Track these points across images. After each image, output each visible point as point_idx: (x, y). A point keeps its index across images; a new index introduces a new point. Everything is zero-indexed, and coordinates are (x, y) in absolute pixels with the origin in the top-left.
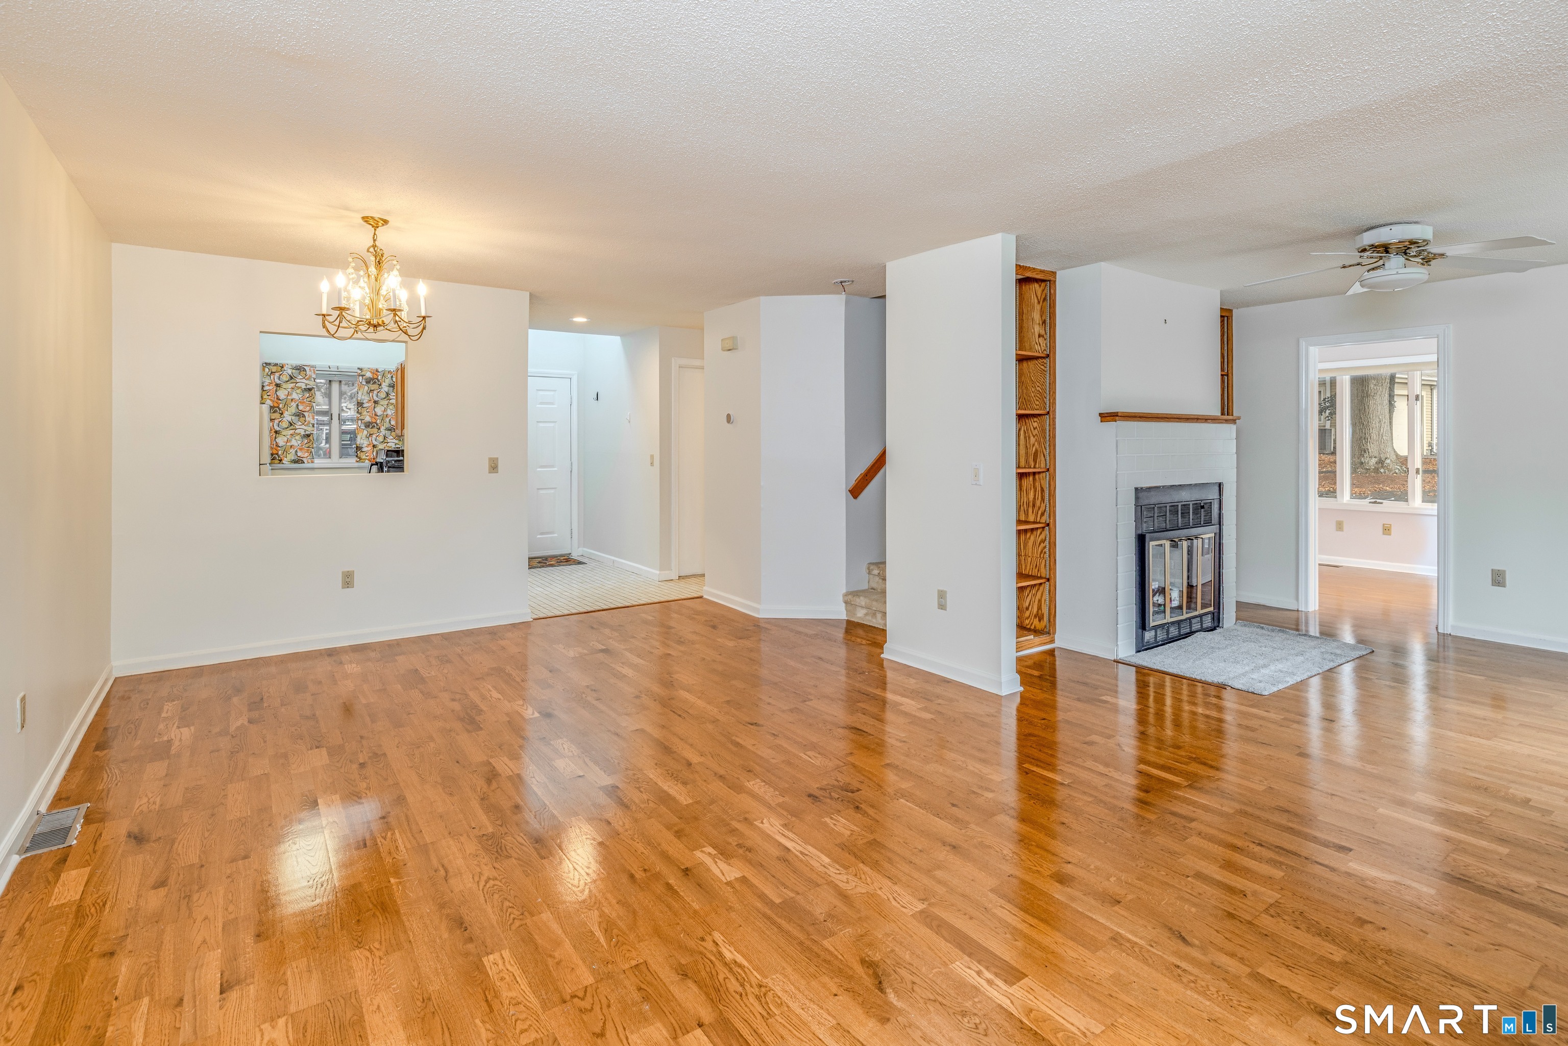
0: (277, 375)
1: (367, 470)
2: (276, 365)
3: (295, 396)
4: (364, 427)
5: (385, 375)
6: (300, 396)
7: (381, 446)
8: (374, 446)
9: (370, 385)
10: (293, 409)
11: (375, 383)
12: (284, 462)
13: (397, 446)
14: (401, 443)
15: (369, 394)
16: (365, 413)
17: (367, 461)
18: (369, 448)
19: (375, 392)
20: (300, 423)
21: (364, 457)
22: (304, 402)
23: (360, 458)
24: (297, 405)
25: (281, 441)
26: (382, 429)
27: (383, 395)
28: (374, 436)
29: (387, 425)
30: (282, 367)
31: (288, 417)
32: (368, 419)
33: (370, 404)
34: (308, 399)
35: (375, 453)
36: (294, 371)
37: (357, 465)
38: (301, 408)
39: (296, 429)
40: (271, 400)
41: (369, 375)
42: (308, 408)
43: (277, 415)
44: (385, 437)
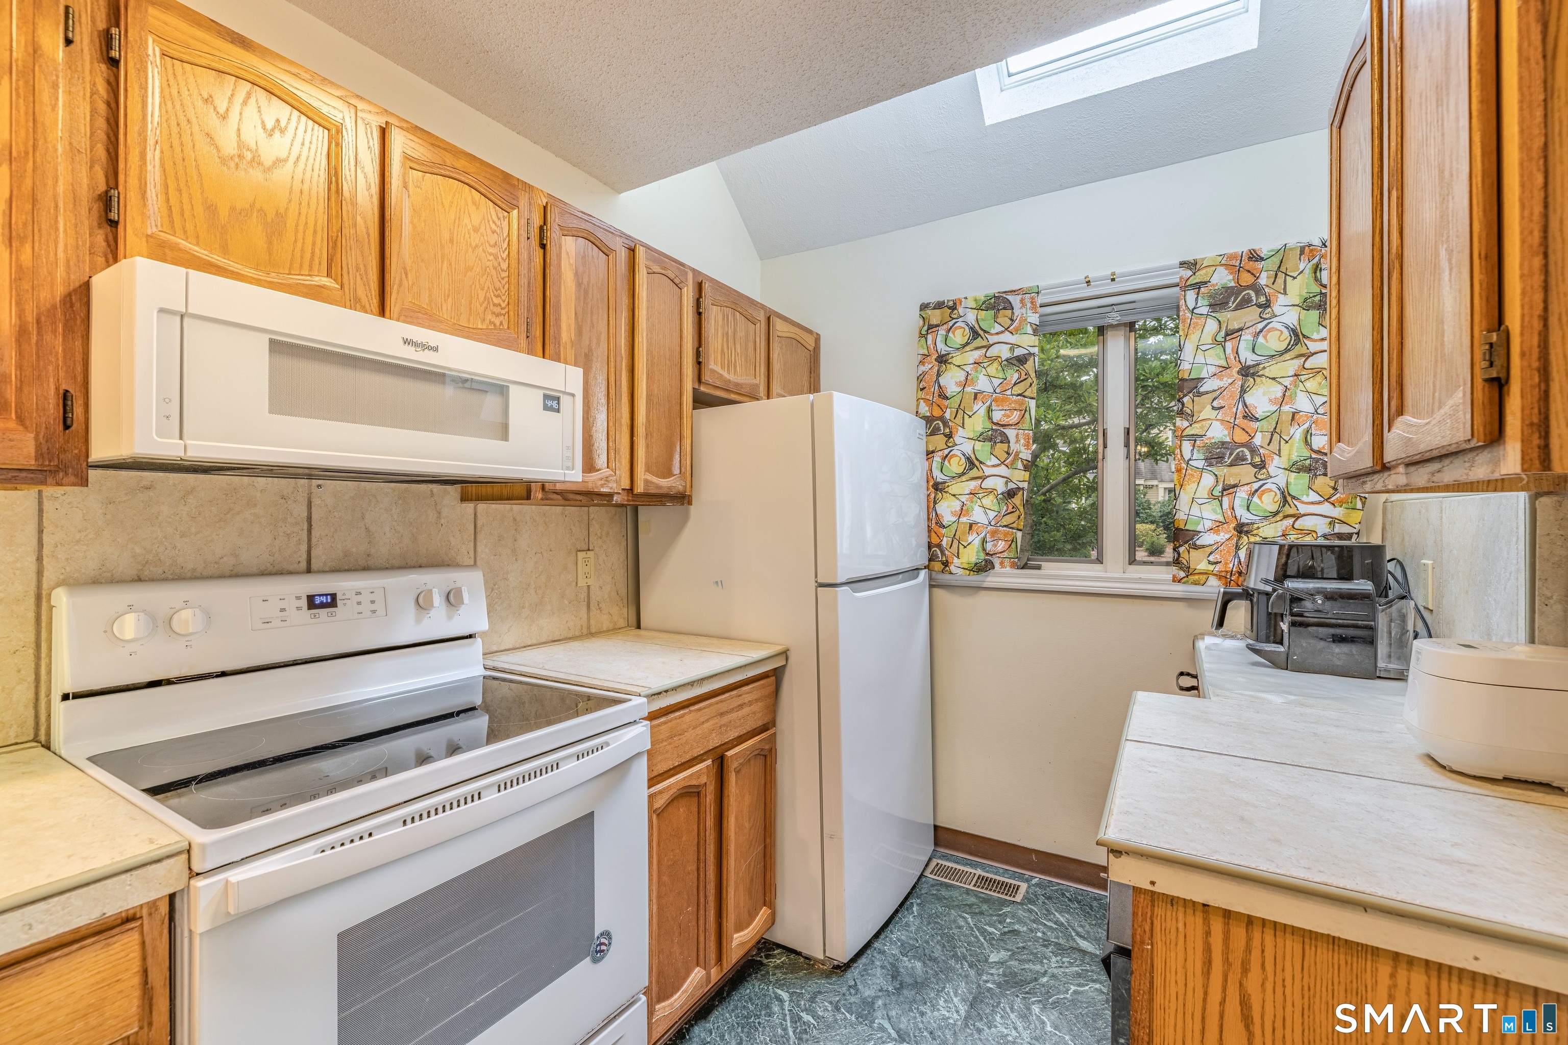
0: (942, 331)
1: (1209, 615)
2: (940, 305)
3: (983, 384)
4: (1200, 464)
5: (1289, 264)
6: (996, 382)
7: (1271, 530)
8: (1242, 529)
9: (1225, 316)
10: (977, 423)
11: (1245, 303)
12: (953, 568)
13: (1339, 528)
14: (1356, 517)
15: (1222, 344)
16: (1207, 412)
17: (1213, 581)
18: (1222, 537)
19: (1247, 337)
20: (995, 461)
21: (1203, 566)
22: (1004, 400)
23: (1188, 570)
24: (989, 410)
25: (947, 509)
26: (1275, 466)
27: (1275, 341)
28: (1242, 494)
29: (1295, 451)
30: (953, 308)
31: (964, 443)
32: (1217, 432)
33: (1226, 381)
34: (1017, 390)
35: (1242, 554)
36: (983, 314)
37: (1179, 590)
38: (997, 416)
39: (984, 478)
40: (925, 400)
41: (1222, 278)
42: (1016, 416)
43: (939, 440)
44: (1286, 497)
